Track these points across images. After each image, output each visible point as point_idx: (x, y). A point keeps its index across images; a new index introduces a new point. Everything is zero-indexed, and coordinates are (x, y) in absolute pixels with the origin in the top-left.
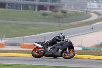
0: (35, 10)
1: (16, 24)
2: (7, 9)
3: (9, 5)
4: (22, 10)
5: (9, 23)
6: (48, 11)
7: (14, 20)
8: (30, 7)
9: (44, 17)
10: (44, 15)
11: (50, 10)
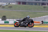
0: (40, 5)
1: (31, 12)
2: (27, 5)
3: (28, 3)
4: (34, 5)
5: (28, 12)
6: (46, 6)
7: (30, 10)
8: (38, 4)
9: (44, 8)
10: (44, 7)
11: (47, 5)
